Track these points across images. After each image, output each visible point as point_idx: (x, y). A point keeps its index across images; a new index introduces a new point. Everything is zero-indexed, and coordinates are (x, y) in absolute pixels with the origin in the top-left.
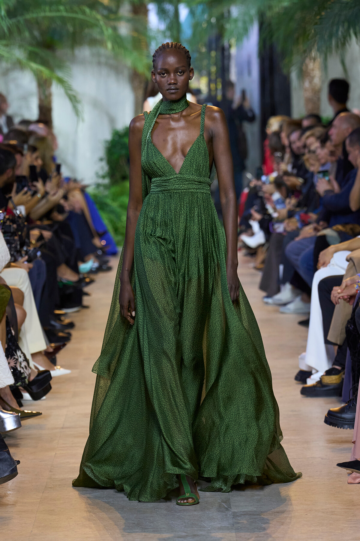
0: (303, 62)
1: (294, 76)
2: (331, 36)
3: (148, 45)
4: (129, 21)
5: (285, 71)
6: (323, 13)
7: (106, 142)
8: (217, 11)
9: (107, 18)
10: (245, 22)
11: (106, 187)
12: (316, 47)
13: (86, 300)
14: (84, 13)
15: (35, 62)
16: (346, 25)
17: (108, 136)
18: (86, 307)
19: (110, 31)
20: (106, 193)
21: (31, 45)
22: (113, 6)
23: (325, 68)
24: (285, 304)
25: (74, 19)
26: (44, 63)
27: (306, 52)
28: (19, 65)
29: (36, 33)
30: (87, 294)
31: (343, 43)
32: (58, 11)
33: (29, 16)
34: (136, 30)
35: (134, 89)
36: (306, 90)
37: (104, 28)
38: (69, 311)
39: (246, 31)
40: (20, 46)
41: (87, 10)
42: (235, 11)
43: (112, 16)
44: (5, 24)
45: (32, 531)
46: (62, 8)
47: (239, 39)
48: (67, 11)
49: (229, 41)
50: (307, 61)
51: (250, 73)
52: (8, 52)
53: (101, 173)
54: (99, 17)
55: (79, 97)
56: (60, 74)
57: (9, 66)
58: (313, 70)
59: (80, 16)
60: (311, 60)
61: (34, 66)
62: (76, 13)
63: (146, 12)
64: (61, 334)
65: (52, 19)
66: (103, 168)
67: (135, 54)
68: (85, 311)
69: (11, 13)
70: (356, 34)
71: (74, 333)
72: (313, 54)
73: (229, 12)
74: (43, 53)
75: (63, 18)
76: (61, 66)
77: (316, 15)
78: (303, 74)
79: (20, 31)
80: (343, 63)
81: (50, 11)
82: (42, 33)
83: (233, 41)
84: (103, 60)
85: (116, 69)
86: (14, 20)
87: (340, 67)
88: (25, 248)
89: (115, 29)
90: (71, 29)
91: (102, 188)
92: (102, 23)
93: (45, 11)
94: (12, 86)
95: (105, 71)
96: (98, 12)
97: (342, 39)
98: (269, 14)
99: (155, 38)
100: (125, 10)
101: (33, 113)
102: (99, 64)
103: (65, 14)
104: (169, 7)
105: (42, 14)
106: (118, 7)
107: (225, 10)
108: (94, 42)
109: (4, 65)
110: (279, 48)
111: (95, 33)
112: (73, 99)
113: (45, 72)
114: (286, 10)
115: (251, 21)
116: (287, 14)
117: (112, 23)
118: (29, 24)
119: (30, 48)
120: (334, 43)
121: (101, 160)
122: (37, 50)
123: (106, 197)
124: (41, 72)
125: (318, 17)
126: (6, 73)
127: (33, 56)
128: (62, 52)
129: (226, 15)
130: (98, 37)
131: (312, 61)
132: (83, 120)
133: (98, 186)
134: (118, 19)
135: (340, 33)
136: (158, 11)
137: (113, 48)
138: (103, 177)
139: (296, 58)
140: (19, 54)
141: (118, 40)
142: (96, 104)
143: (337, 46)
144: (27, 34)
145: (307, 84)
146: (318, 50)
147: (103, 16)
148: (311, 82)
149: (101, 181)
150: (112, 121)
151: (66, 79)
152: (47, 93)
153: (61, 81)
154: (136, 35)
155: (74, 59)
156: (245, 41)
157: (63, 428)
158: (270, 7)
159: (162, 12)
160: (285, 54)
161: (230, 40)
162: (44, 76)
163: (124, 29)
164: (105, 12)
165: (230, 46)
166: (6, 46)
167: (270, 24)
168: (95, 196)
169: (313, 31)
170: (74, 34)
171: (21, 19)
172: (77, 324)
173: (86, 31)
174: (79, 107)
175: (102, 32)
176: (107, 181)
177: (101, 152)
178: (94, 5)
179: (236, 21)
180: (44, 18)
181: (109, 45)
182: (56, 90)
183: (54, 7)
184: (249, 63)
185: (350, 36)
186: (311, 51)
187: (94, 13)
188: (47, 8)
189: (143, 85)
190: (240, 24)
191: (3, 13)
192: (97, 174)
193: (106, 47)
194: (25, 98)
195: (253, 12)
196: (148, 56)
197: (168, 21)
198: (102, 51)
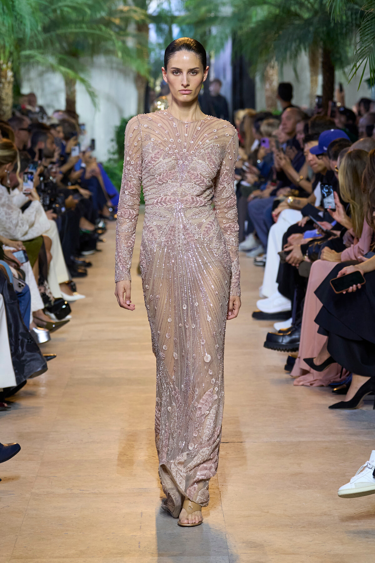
0: (265, 69)
1: (258, 79)
2: (286, 50)
3: (148, 55)
4: (134, 36)
5: (251, 76)
6: (281, 32)
7: (116, 127)
8: (200, 31)
9: (118, 34)
10: (221, 39)
11: (115, 161)
12: (275, 58)
13: (100, 245)
14: (101, 30)
15: (63, 66)
16: (298, 41)
17: (118, 123)
18: (100, 251)
19: (120, 44)
20: (116, 165)
21: (60, 53)
22: (123, 25)
23: (281, 73)
24: (249, 251)
25: (92, 35)
26: (71, 67)
27: (267, 62)
28: (52, 69)
29: (65, 45)
30: (101, 241)
31: (295, 55)
32: (81, 28)
33: (60, 31)
34: (140, 43)
35: (138, 88)
36: (266, 90)
37: (116, 41)
38: (86, 253)
39: (222, 45)
40: (53, 54)
41: (103, 28)
42: (214, 30)
43: (122, 33)
44: (41, 38)
45: (56, 418)
46: (84, 26)
47: (217, 52)
48: (88, 28)
49: (209, 52)
50: (268, 68)
51: (225, 77)
52: (43, 58)
53: (112, 150)
54: (112, 33)
55: (96, 93)
56: (82, 75)
57: (44, 69)
58: (272, 75)
59: (98, 32)
60: (270, 67)
61: (63, 69)
62: (95, 29)
63: (147, 30)
64: (80, 271)
65: (77, 34)
66: (114, 146)
67: (139, 61)
68: (99, 254)
69: (46, 30)
70: (305, 49)
71: (90, 271)
72: (272, 63)
73: (210, 31)
74: (70, 59)
75: (85, 34)
76: (83, 70)
77: (275, 34)
78: (265, 78)
79: (52, 43)
80: (295, 70)
81: (75, 28)
82: (70, 45)
83: (212, 53)
84: (115, 65)
85: (124, 72)
86: (48, 35)
87: (292, 74)
88: (54, 206)
89: (124, 42)
90: (91, 42)
91: (112, 162)
92: (114, 37)
93: (71, 28)
94: (46, 84)
95: (116, 74)
96: (111, 29)
97: (295, 53)
98: (239, 33)
99: (154, 50)
100: (132, 28)
101: (62, 105)
102: (112, 68)
103: (86, 30)
104: (165, 27)
105: (69, 30)
106: (126, 26)
107: (207, 29)
108: (108, 52)
109: (40, 68)
110: (247, 59)
111: (109, 45)
112: (92, 95)
113: (71, 73)
114: (253, 31)
115: (227, 38)
116: (253, 33)
117: (122, 38)
118: (60, 38)
119: (60, 56)
120: (288, 54)
121: (112, 140)
122: (65, 57)
123: (115, 168)
124: (68, 73)
125: (277, 35)
126: (41, 74)
127: (62, 62)
128: (84, 59)
129: (208, 33)
130: (111, 48)
131: (272, 69)
132: (99, 110)
133: (110, 160)
134: (127, 35)
135: (293, 48)
136: (157, 29)
137: (123, 57)
138: (114, 153)
139: (260, 66)
140: (52, 60)
141: (126, 51)
142: (109, 99)
143: (291, 58)
144: (58, 45)
145: (267, 86)
146: (277, 60)
147: (115, 32)
148: (270, 84)
149: (112, 156)
150: (121, 111)
151: (86, 79)
152: (72, 89)
153: (83, 81)
154: (139, 47)
155: (93, 65)
156: (222, 53)
157: (80, 341)
158: (241, 28)
159: (159, 30)
160: (251, 63)
161: (211, 52)
162: (70, 77)
163: (131, 43)
164: (117, 30)
165: (210, 57)
166: (42, 54)
167: (240, 41)
168: (107, 168)
169: (272, 46)
170: (93, 45)
171: (53, 34)
172: (94, 263)
173: (103, 43)
174: (97, 100)
175: (114, 45)
176: (116, 157)
177: (112, 135)
178: (108, 24)
179: (215, 37)
180: (71, 33)
181: (120, 54)
182: (79, 88)
183: (78, 25)
184: (224, 70)
185: (300, 49)
186: (270, 61)
187: (108, 30)
188: (73, 26)
189: (144, 85)
190: (218, 40)
191: (40, 28)
192: (109, 152)
193: (117, 56)
194: (55, 93)
195: (228, 31)
196: (149, 63)
197: (164, 37)
198: (114, 59)
